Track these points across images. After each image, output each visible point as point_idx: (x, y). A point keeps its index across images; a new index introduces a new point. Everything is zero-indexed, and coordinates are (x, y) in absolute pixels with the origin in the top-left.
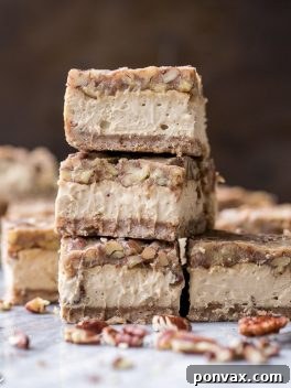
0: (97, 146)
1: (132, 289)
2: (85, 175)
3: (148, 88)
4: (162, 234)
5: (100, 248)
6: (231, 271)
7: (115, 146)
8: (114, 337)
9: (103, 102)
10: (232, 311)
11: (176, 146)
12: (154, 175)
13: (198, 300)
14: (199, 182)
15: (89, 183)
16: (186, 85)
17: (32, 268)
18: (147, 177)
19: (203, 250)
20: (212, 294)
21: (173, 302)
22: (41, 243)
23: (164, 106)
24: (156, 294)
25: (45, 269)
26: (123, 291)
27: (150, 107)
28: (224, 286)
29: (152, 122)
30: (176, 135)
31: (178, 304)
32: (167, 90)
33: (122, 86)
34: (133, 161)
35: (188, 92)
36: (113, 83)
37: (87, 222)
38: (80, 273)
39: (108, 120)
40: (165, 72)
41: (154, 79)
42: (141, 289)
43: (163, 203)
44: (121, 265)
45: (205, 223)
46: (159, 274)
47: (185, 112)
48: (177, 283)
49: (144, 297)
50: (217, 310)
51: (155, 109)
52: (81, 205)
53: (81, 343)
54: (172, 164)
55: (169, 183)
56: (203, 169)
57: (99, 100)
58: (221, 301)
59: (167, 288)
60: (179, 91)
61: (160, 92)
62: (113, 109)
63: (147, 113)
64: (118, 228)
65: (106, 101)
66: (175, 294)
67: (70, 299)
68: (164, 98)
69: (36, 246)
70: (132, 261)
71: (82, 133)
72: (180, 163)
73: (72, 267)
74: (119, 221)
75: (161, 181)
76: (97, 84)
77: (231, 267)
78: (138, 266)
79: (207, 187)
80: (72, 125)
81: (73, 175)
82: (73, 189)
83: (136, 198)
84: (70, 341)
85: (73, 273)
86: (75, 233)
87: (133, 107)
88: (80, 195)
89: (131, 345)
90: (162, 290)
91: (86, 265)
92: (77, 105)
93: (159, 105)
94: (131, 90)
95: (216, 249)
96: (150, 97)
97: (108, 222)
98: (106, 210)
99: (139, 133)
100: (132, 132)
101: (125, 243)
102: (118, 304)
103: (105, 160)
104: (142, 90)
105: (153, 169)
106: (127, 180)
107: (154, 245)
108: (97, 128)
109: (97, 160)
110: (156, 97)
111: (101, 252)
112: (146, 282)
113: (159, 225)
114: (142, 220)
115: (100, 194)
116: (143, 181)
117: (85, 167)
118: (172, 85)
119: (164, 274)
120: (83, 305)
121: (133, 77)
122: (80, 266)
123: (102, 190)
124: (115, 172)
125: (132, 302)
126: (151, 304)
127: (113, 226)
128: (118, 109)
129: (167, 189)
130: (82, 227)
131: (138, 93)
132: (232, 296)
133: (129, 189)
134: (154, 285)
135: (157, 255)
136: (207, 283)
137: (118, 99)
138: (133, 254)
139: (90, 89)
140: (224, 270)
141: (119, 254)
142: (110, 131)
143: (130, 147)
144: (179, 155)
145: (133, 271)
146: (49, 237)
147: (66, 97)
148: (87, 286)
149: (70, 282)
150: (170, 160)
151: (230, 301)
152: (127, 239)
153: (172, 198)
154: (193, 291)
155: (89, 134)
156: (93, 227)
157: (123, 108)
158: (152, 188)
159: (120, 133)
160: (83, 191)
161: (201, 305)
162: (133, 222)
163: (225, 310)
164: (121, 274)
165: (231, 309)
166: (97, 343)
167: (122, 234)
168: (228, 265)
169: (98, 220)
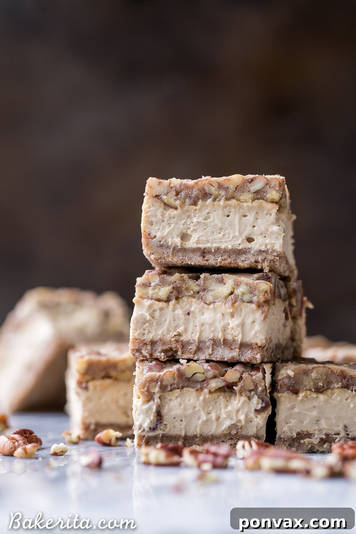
0: (177, 260)
1: (213, 416)
2: (164, 292)
3: (233, 198)
4: (247, 356)
5: (179, 370)
6: (322, 397)
7: (196, 260)
8: (196, 457)
9: (184, 212)
10: (322, 441)
11: (263, 261)
12: (239, 291)
13: (286, 429)
14: (287, 303)
15: (168, 300)
16: (274, 195)
17: (103, 400)
18: (232, 293)
19: (291, 374)
20: (301, 422)
21: (258, 430)
22: (113, 373)
23: (250, 217)
24: (239, 421)
25: (117, 402)
26: (204, 417)
27: (235, 218)
28: (314, 413)
29: (237, 234)
30: (263, 248)
31: (263, 433)
32: (253, 200)
33: (205, 195)
34: (216, 276)
35: (277, 203)
36: (195, 192)
37: (164, 344)
38: (156, 397)
39: (189, 232)
40: (252, 180)
41: (239, 188)
42: (223, 415)
43: (249, 321)
44: (202, 389)
45: (292, 350)
46: (243, 399)
47: (273, 224)
48: (263, 409)
49: (227, 423)
50: (307, 440)
51: (240, 219)
52: (159, 324)
53: (159, 465)
54: (258, 279)
55: (255, 299)
56: (291, 290)
57: (179, 211)
58: (311, 430)
59: (252, 415)
60: (266, 201)
61: (246, 201)
62: (195, 220)
63: (231, 225)
64: (199, 349)
65: (187, 211)
66: (260, 421)
67: (146, 425)
68: (250, 209)
69: (107, 376)
70: (214, 384)
71: (161, 246)
72: (268, 279)
73: (148, 391)
74: (200, 342)
75: (247, 297)
76: (177, 193)
77: (322, 392)
78: (220, 390)
79: (295, 310)
80: (150, 237)
81: (150, 292)
82: (150, 306)
83: (219, 315)
84: (147, 463)
85: (149, 397)
86: (151, 355)
87: (216, 218)
88: (157, 314)
89: (215, 466)
90: (246, 416)
91: (163, 388)
92: (156, 216)
93: (245, 216)
94: (214, 200)
95: (306, 373)
96: (235, 207)
97: (189, 343)
98: (186, 330)
99: (223, 246)
100: (215, 245)
101: (206, 366)
102: (198, 432)
103: (185, 276)
104: (227, 199)
105: (237, 285)
106: (209, 297)
107: (238, 367)
108: (178, 241)
109: (177, 275)
110: (241, 207)
111: (181, 374)
112: (229, 408)
113: (243, 346)
114: (225, 340)
115: (179, 312)
116: (226, 298)
117: (163, 283)
118: (259, 195)
119: (249, 398)
120: (159, 432)
121: (216, 186)
122: (157, 389)
123: (182, 308)
124: (197, 289)
125: (213, 429)
126: (234, 432)
127: (193, 347)
128: (201, 219)
129: (253, 306)
130: (160, 349)
131: (222, 203)
132: (324, 424)
133: (211, 306)
134: (238, 411)
135: (241, 378)
136: (296, 410)
137: (200, 210)
138: (215, 377)
139: (170, 199)
140: (314, 395)
141: (200, 377)
142: (191, 244)
143: (213, 261)
144: (266, 270)
145: (215, 395)
146: (121, 367)
147: (144, 207)
148: (165, 411)
149: (146, 406)
150: (256, 275)
151: (320, 430)
152: (208, 361)
153: (259, 315)
154: (280, 419)
155: (168, 247)
156: (171, 349)
157: (205, 219)
158: (237, 304)
159: (202, 246)
160: (161, 309)
161: (289, 434)
162: (215, 343)
163: (315, 441)
164: (201, 398)
165: (322, 439)
166: (177, 465)
167: (203, 356)
168: (319, 390)
169: (177, 341)
